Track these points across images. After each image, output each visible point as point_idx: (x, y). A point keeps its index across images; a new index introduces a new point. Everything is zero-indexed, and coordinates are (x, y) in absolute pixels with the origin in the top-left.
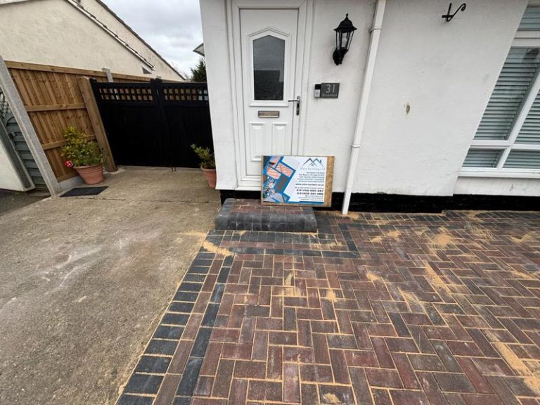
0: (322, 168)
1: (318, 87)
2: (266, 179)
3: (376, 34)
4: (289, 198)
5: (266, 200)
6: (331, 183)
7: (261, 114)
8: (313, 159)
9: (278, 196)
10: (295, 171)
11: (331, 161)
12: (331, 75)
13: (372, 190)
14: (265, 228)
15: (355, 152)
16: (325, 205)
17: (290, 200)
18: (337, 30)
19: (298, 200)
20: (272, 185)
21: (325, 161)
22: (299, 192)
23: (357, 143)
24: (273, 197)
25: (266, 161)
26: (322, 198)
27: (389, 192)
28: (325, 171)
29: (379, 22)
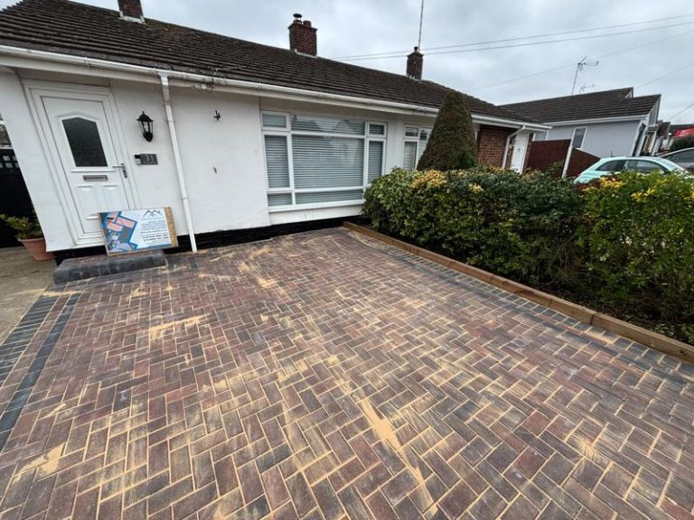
0: (163, 217)
1: (137, 157)
2: (107, 233)
3: (171, 124)
4: (137, 245)
5: (112, 251)
6: (174, 228)
7: (86, 178)
8: (152, 211)
9: (125, 246)
10: (136, 222)
11: (169, 212)
12: (147, 149)
13: (212, 229)
14: (114, 272)
15: (186, 202)
16: (173, 246)
17: (138, 247)
18: (139, 120)
19: (148, 246)
20: (115, 238)
21: (163, 211)
22: (146, 239)
23: (184, 195)
24: (119, 247)
25: (104, 217)
26: (169, 241)
27: (225, 229)
28: (165, 219)
29: (170, 118)
